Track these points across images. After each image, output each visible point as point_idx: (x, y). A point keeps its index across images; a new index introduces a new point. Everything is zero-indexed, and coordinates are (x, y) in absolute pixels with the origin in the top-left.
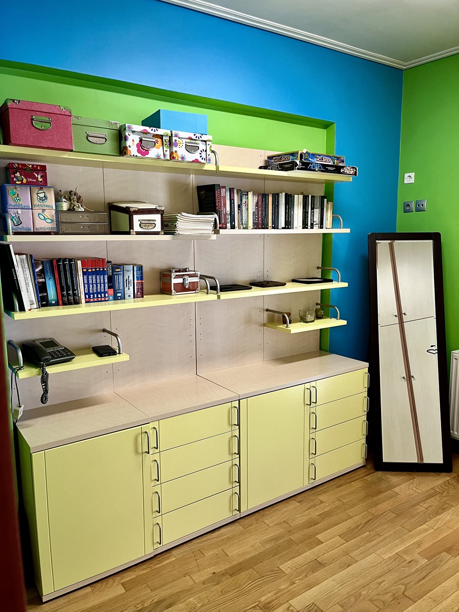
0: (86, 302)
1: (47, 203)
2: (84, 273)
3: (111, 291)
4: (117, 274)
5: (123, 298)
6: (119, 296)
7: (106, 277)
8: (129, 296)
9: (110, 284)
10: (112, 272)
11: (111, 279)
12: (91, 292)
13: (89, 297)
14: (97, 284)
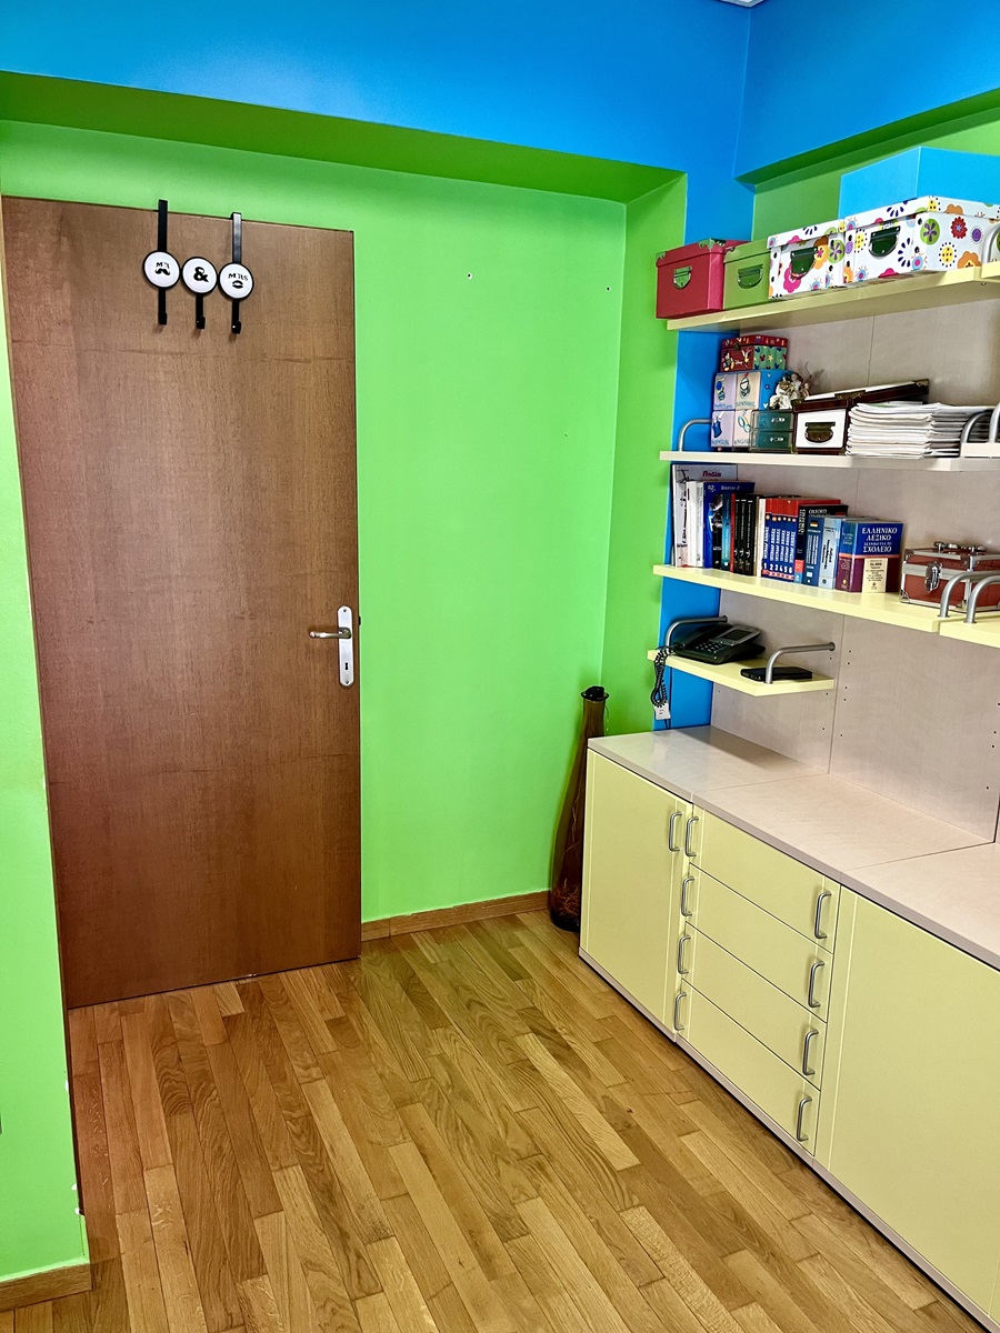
0: (763, 575)
1: (748, 398)
2: (767, 523)
3: (799, 565)
4: (813, 534)
5: (814, 582)
6: (809, 578)
7: (794, 534)
8: (824, 581)
9: (800, 551)
10: (806, 528)
11: (801, 542)
12: (772, 558)
13: (768, 568)
14: (780, 545)
